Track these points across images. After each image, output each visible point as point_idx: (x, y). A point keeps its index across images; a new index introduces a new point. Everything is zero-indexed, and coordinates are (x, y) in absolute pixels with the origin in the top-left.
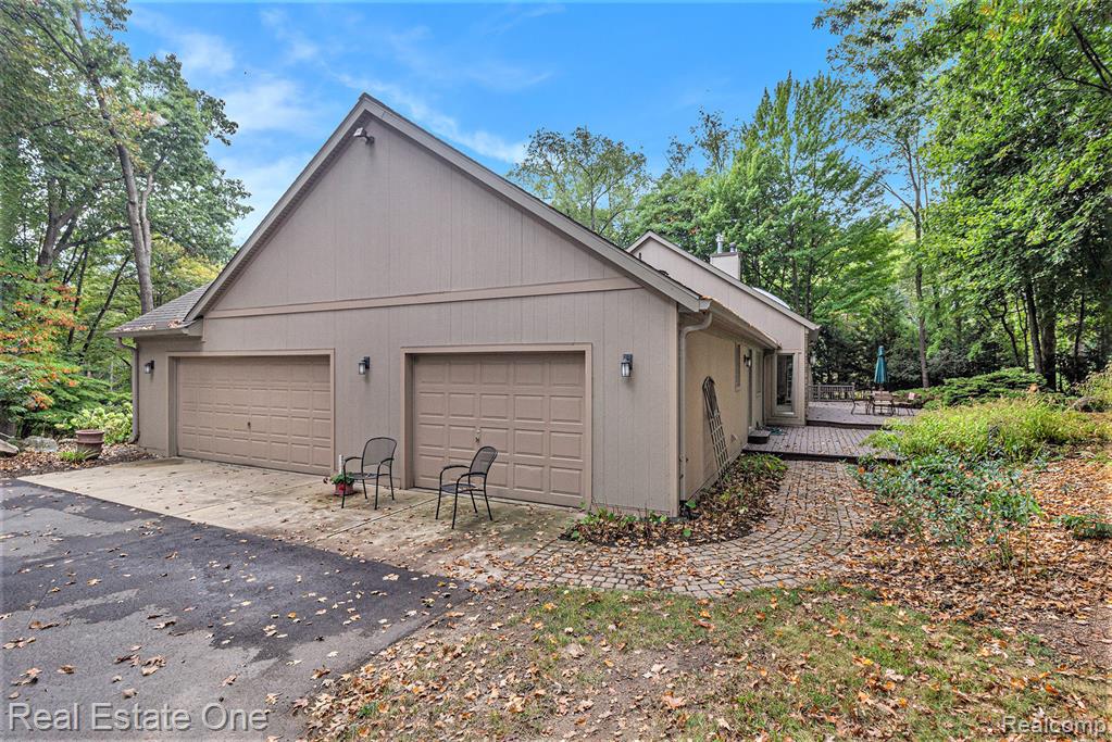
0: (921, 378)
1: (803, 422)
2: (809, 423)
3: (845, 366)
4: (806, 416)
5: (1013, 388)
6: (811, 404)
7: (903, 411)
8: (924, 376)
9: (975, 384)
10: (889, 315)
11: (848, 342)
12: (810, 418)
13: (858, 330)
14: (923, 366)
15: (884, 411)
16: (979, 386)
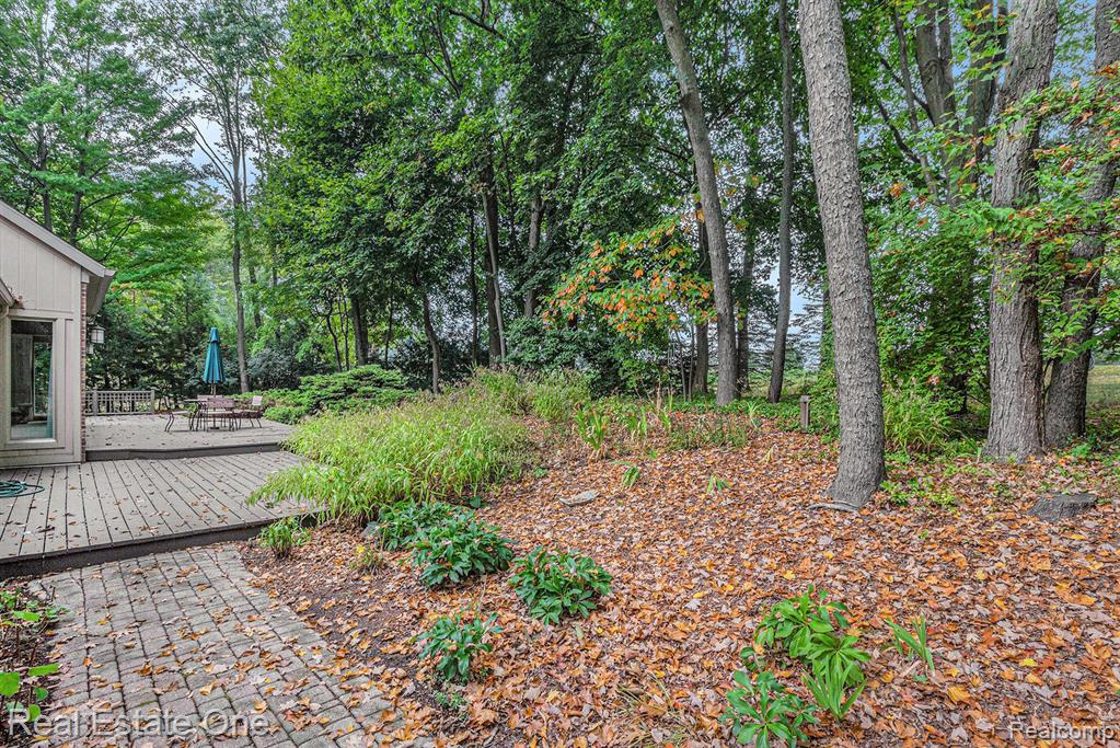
0: (239, 381)
1: (78, 456)
2: (89, 457)
3: (131, 366)
4: (83, 443)
5: (380, 387)
6: (88, 421)
7: (245, 423)
8: (243, 379)
9: (340, 382)
10: (193, 302)
11: (140, 331)
12: (91, 446)
13: (152, 318)
14: (242, 367)
15: (218, 424)
16: (345, 385)
